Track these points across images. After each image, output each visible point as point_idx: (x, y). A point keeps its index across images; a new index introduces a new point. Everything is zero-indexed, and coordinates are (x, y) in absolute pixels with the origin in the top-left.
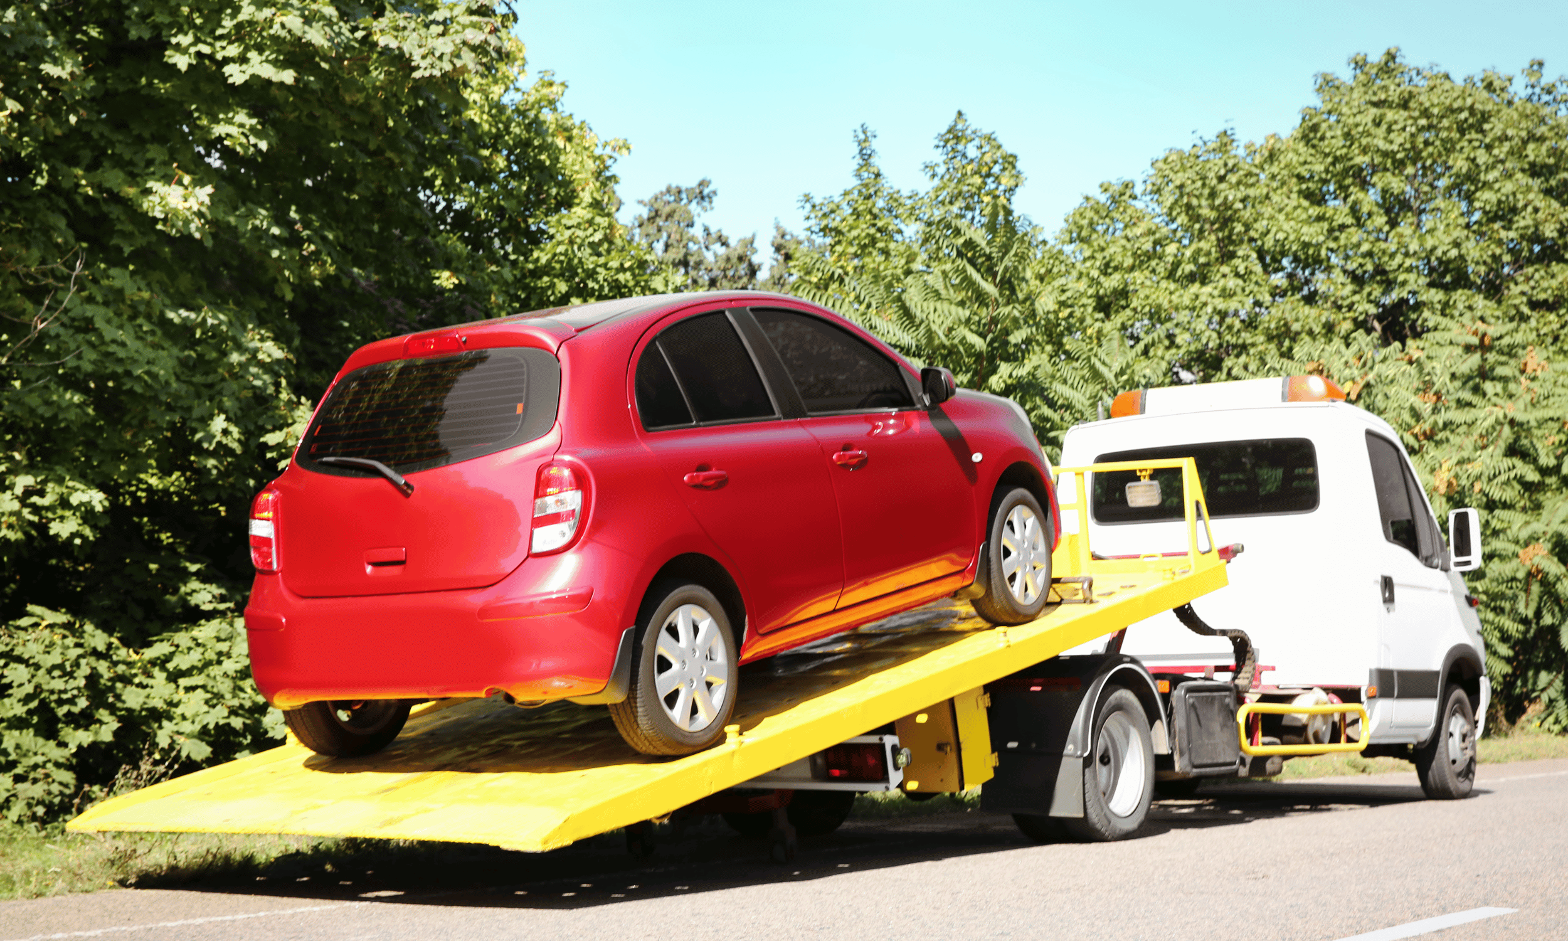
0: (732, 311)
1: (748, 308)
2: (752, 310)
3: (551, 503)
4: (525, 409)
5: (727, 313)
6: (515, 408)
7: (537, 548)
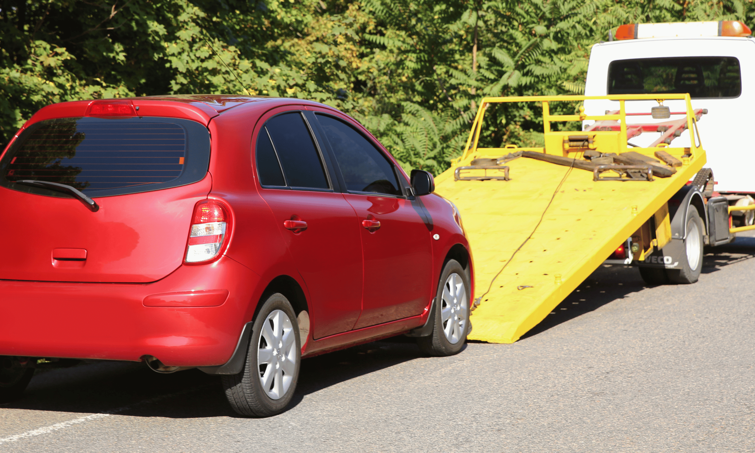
0: (305, 112)
1: (314, 112)
2: (316, 113)
3: (200, 230)
4: (186, 161)
5: (302, 113)
6: (178, 160)
7: (190, 259)
